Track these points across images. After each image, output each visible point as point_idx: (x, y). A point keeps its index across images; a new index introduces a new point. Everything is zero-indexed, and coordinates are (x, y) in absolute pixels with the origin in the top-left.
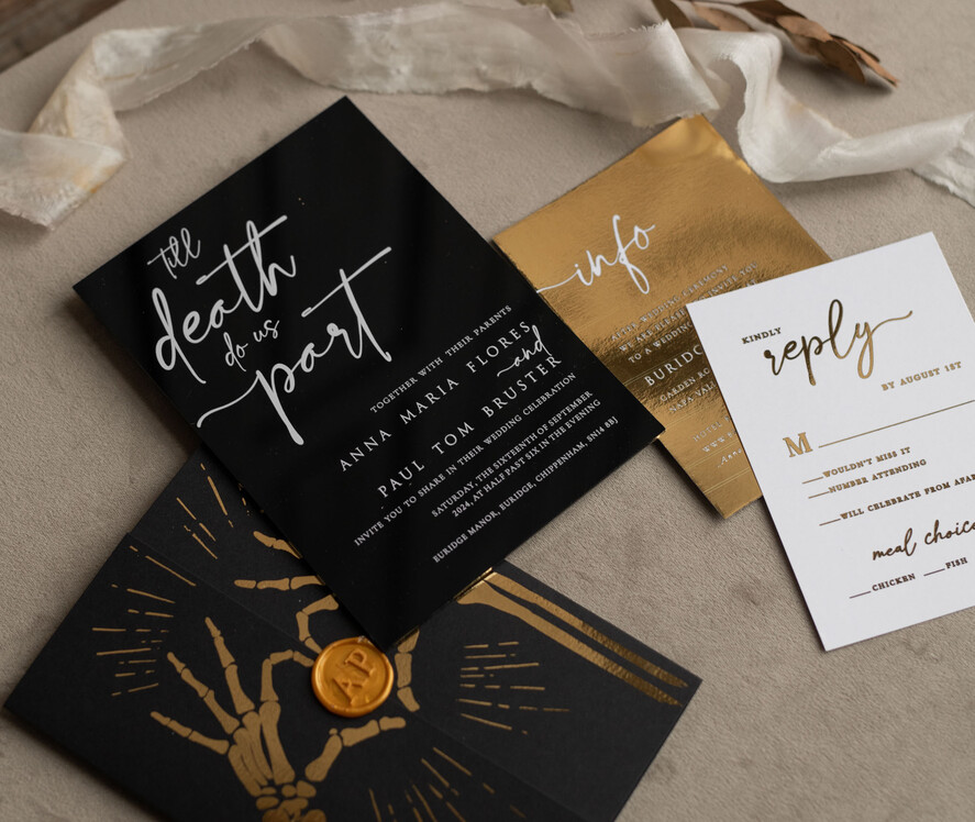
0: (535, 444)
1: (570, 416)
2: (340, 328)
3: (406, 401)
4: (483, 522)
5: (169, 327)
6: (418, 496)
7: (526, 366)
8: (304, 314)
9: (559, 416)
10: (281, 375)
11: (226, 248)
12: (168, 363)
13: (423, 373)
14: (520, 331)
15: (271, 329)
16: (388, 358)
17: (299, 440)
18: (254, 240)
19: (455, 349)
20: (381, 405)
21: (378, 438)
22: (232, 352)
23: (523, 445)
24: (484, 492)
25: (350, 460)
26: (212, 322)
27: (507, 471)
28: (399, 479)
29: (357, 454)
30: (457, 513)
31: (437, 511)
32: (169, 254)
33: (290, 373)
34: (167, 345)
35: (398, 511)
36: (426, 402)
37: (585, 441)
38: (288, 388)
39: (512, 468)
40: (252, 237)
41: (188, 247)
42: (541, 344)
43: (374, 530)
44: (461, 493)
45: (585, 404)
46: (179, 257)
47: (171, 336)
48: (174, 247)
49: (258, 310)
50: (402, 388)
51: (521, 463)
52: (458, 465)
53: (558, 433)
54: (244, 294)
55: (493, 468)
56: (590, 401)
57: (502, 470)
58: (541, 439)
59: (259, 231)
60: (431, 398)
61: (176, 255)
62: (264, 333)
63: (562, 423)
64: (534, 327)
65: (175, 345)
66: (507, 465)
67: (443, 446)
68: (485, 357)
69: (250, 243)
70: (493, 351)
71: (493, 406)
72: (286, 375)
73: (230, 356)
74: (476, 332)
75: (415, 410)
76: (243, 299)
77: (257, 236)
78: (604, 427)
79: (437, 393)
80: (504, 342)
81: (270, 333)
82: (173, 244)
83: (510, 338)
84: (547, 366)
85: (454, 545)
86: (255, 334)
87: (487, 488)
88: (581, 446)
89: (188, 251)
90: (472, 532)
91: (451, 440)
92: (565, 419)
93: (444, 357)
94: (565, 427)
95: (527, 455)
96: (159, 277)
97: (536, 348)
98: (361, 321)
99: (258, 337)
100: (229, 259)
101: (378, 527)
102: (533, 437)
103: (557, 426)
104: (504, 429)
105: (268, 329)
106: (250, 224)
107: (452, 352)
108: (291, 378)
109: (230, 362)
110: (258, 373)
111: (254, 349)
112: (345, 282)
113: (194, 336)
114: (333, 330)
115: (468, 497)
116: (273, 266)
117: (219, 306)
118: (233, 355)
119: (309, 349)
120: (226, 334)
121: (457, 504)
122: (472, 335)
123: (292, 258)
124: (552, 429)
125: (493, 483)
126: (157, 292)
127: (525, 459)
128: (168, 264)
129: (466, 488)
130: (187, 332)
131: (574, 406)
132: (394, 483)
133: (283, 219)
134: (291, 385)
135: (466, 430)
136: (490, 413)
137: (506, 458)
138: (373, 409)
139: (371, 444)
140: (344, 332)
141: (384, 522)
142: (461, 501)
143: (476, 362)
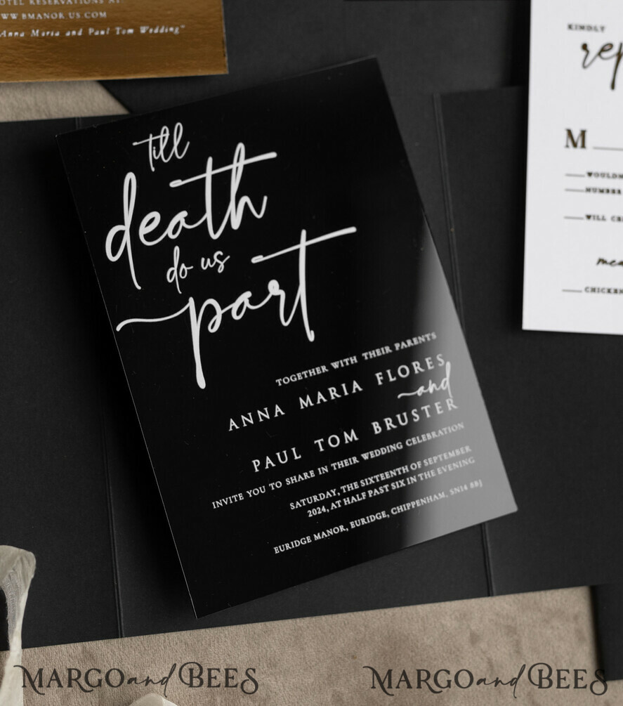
0: (404, 476)
1: (445, 463)
2: (281, 288)
3: (310, 386)
4: (330, 532)
5: (128, 216)
6: (284, 483)
7: (427, 398)
8: (254, 260)
9: (435, 458)
10: (210, 312)
11: (210, 161)
12: (114, 254)
13: (335, 365)
14: (435, 362)
15: (217, 262)
16: (311, 336)
17: (201, 382)
18: (238, 166)
19: (372, 354)
20: (287, 380)
21: (272, 412)
22: (175, 268)
23: (393, 473)
24: (342, 503)
25: (239, 422)
26: (169, 231)
27: (370, 492)
28: (274, 459)
29: (247, 420)
30: (312, 513)
31: (295, 505)
32: (156, 143)
33: (220, 312)
34: (120, 235)
35: (261, 490)
36: (327, 395)
37: (447, 492)
38: (212, 327)
39: (376, 491)
40: (238, 161)
41: (176, 143)
42: (448, 383)
43: (233, 500)
44: (322, 496)
45: (462, 457)
46: (164, 151)
47: (126, 227)
48: (164, 138)
49: (215, 237)
50: (312, 372)
51: (384, 489)
52: (330, 469)
53: (427, 475)
54: (208, 216)
55: (359, 484)
56: (466, 456)
57: (366, 489)
58: (411, 473)
59: (247, 157)
60: (333, 393)
61: (162, 147)
62: (212, 263)
63: (434, 467)
64: (448, 363)
65: (127, 238)
66: (372, 487)
67: (325, 444)
68: (394, 374)
69: (233, 167)
70: (404, 371)
71: (383, 425)
72: (214, 313)
73: (172, 272)
74: (397, 346)
75: (314, 399)
76: (205, 221)
77: (243, 162)
78: (469, 486)
79: (340, 391)
80: (417, 367)
81: (218, 265)
82: (164, 135)
83: (424, 365)
84: (444, 406)
85: (297, 543)
86: (203, 260)
87: (347, 501)
88: (442, 495)
89: (175, 149)
90: (317, 537)
91: (334, 441)
92: (439, 464)
93: (360, 358)
94: (436, 472)
95: (393, 485)
96: (138, 162)
97: (442, 385)
98: (302, 290)
99: (205, 264)
100: (209, 174)
101: (238, 498)
102: (406, 469)
103: (430, 468)
104: (383, 451)
105: (216, 260)
106: (241, 147)
107: (369, 356)
108: (218, 319)
109: (171, 277)
110: (191, 300)
111: (196, 273)
112: (303, 244)
113: (149, 237)
114: (274, 288)
115: (327, 503)
116: (245, 199)
117: (181, 216)
118: (175, 273)
119: (245, 297)
120: (177, 249)
121: (315, 505)
122: (393, 348)
123: (265, 199)
124: (424, 469)
125: (353, 498)
126: (131, 176)
127: (390, 488)
128: (152, 153)
129: (328, 493)
130: (144, 230)
131: (452, 455)
132: (269, 461)
133: (273, 155)
134: (216, 325)
135: (352, 436)
136: (378, 430)
137: (374, 480)
138: (278, 381)
139: (263, 415)
140: (282, 294)
141: (246, 495)
142: (319, 504)
143: (385, 376)
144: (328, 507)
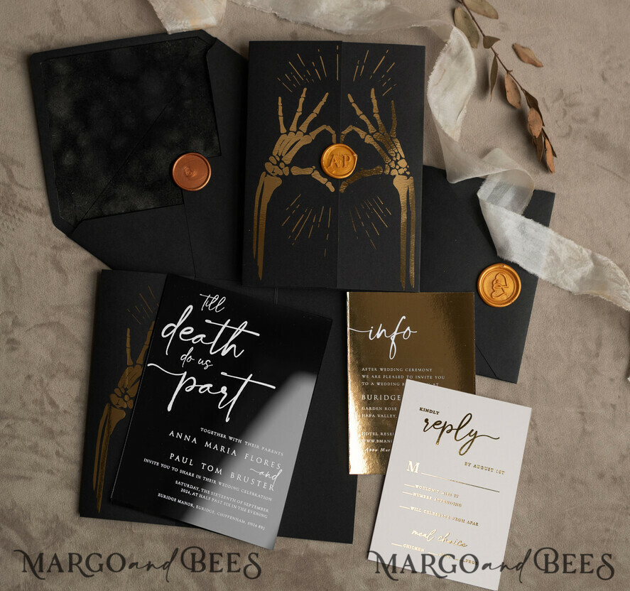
0: (232, 503)
1: (253, 509)
2: (227, 392)
3: (214, 440)
4: (186, 503)
5: (180, 322)
6: (179, 471)
7: (263, 478)
8: (222, 373)
9: (250, 505)
10: (191, 383)
11: (229, 321)
12: (165, 334)
13: (231, 438)
14: (276, 466)
15: (206, 364)
16: (227, 420)
17: (169, 408)
18: (240, 330)
19: (250, 444)
20: (206, 431)
21: (191, 439)
23: (228, 498)
24: (198, 495)
25: (175, 434)
26: (193, 339)
27: (213, 499)
28: (181, 459)
29: (179, 435)
30: (183, 491)
31: (177, 482)
32: (210, 300)
33: (194, 385)
34: (173, 328)
35: (168, 467)
36: (219, 448)
38: (187, 390)
39: (216, 500)
40: (241, 328)
41: (218, 305)
42: (275, 478)
43: (154, 463)
44: (192, 487)
45: (262, 512)
47: (177, 327)
49: (211, 353)
50: (219, 434)
51: (220, 502)
52: (202, 478)
53: (242, 509)
54: (214, 343)
55: (211, 493)
56: (265, 513)
57: (212, 497)
58: (235, 504)
59: (245, 329)
60: (223, 449)
61: (211, 303)
62: (203, 363)
63: (248, 508)
64: (281, 470)
65: (174, 331)
66: (215, 498)
67: (206, 467)
68: (254, 459)
69: (237, 329)
70: (259, 460)
71: (236, 476)
72: (192, 384)
74: (263, 448)
75: (213, 446)
76: (211, 344)
77: (243, 330)
78: (258, 526)
80: (266, 463)
81: (205, 365)
82: (215, 298)
83: (270, 464)
84: (268, 486)
85: (169, 498)
86: (200, 360)
87: (201, 496)
90: (179, 501)
91: (210, 468)
92: (250, 508)
94: (247, 510)
95: (225, 503)
96: (198, 303)
97: (273, 477)
98: (235, 398)
99: (200, 362)
100: (225, 326)
101: (156, 464)
102: (234, 500)
103: (245, 507)
104: (229, 486)
106: (246, 322)
107: (248, 444)
108: (192, 387)
110: (186, 373)
111: (194, 363)
112: (248, 380)
113: (183, 336)
114: (224, 390)
115: (192, 491)
116: (234, 346)
117: (202, 336)
119: (209, 386)
120: (192, 348)
121: (186, 488)
122: (261, 448)
123: (243, 351)
124: (242, 506)
125: (204, 497)
126: (191, 307)
127: (223, 503)
128: (206, 303)
129: (194, 487)
130: (183, 332)
131: (258, 508)
132: (178, 458)
133: (258, 335)
134: (190, 389)
135: (219, 472)
136: (232, 476)
137: (218, 495)
138: (202, 429)
139: (187, 438)
140: (226, 394)
141: (160, 465)
142: (189, 489)
144: (191, 493)
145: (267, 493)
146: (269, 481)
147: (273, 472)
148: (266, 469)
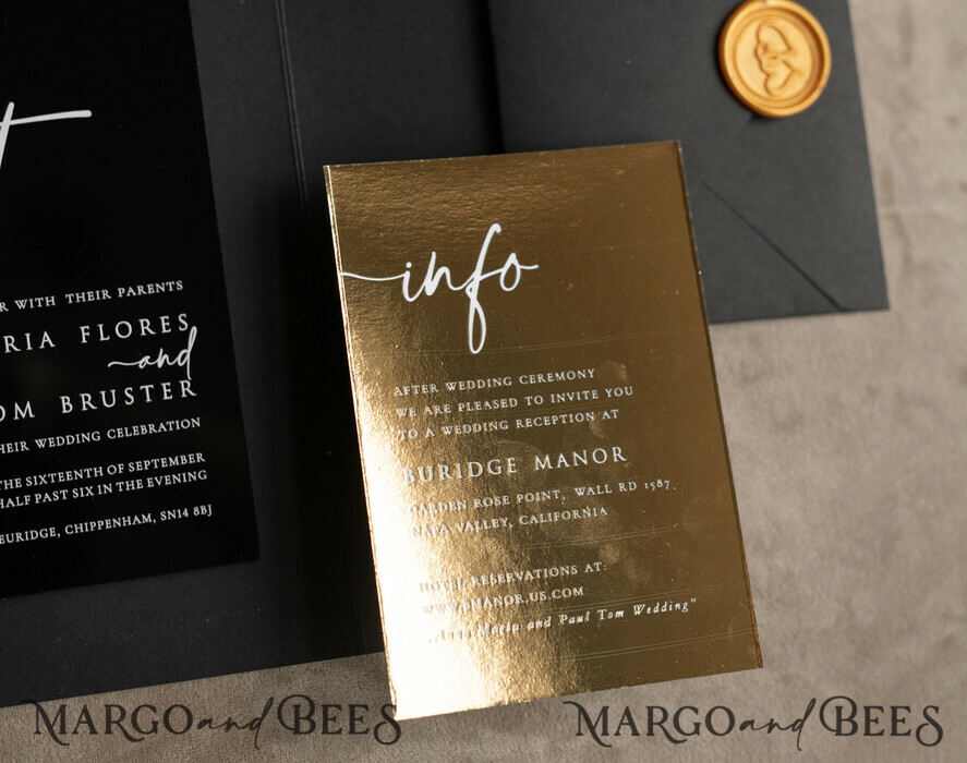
0: (94, 482)
1: (161, 472)
7: (153, 375)
9: (147, 463)
13: (21, 304)
14: (174, 324)
19: (81, 297)
23: (79, 474)
27: (38, 497)
37: (156, 516)
39: (47, 496)
42: (188, 357)
45: (188, 468)
51: (61, 496)
53: (130, 485)
55: (24, 482)
56: (196, 467)
57: (33, 490)
58: (106, 479)
60: (10, 343)
63: (143, 475)
64: (194, 329)
66: (42, 489)
68: (109, 331)
70: (124, 330)
71: (77, 402)
74: (121, 291)
78: (191, 512)
79: (20, 342)
80: (145, 327)
83: (156, 325)
84: (176, 390)
88: (147, 519)
92: (151, 472)
93: (61, 300)
94: (145, 483)
95: (74, 490)
97: (179, 358)
102: (98, 472)
103: (136, 475)
104: (69, 440)
107: (74, 299)
122: (113, 293)
124: (127, 476)
125: (10, 501)
127: (69, 495)
131: (174, 462)
135: (24, 411)
136: (68, 408)
137: (48, 479)
143: (94, 333)
145: (180, 408)
146: (173, 374)
147: (175, 343)
148: (150, 346)
